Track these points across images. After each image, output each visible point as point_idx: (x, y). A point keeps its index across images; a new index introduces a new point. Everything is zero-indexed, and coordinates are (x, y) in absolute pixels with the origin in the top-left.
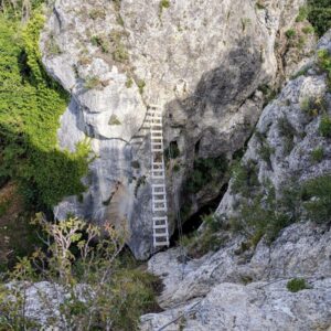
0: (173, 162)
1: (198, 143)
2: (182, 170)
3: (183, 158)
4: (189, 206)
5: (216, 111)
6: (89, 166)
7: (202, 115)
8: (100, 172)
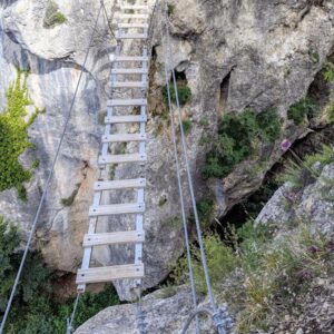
0: (178, 114)
1: (226, 80)
2: (197, 132)
3: (198, 108)
4: (211, 203)
5: (260, 17)
6: (30, 131)
7: (233, 18)
8: (50, 143)
